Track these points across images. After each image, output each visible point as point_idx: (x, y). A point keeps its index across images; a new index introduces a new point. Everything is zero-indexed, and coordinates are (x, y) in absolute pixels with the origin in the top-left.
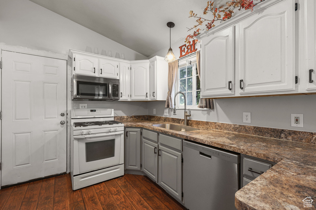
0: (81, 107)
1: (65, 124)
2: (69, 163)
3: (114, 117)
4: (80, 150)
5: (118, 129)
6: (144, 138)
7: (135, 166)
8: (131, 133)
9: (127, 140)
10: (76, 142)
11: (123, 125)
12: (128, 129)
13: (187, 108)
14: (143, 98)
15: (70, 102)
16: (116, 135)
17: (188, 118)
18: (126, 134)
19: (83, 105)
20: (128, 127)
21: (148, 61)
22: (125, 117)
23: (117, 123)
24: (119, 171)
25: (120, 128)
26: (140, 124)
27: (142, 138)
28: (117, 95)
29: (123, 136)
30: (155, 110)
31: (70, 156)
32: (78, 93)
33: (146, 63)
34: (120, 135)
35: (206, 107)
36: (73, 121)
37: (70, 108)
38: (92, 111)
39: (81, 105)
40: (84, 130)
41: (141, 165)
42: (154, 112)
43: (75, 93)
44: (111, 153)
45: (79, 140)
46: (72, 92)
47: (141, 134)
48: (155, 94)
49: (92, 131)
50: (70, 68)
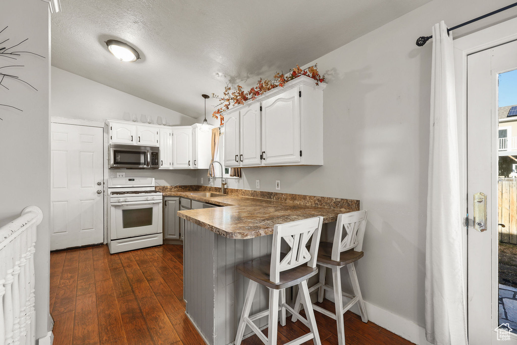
0: (118, 176)
1: (102, 194)
2: (106, 230)
3: (156, 187)
4: (117, 217)
5: (156, 198)
6: (183, 207)
7: (174, 235)
8: (169, 202)
9: (166, 210)
10: (113, 209)
11: (161, 194)
12: (166, 199)
13: (224, 177)
14: (186, 167)
15: (107, 170)
16: (154, 203)
17: (225, 187)
18: (165, 203)
19: (121, 174)
20: (167, 196)
21: (190, 127)
22: (169, 187)
23: (155, 192)
24: (158, 240)
25: (158, 197)
26: (179, 193)
27: (181, 206)
28: (157, 164)
29: (161, 205)
30: (202, 179)
31: (107, 226)
32: (115, 162)
33: (188, 129)
34: (158, 203)
35: (235, 176)
36: (110, 190)
37: (106, 177)
38: (130, 180)
39: (118, 174)
40: (122, 198)
41: (180, 234)
42: (202, 182)
43: (112, 162)
44: (149, 222)
45: (116, 206)
46: (109, 160)
47: (180, 203)
48: (196, 163)
49: (129, 199)
50: (107, 135)
